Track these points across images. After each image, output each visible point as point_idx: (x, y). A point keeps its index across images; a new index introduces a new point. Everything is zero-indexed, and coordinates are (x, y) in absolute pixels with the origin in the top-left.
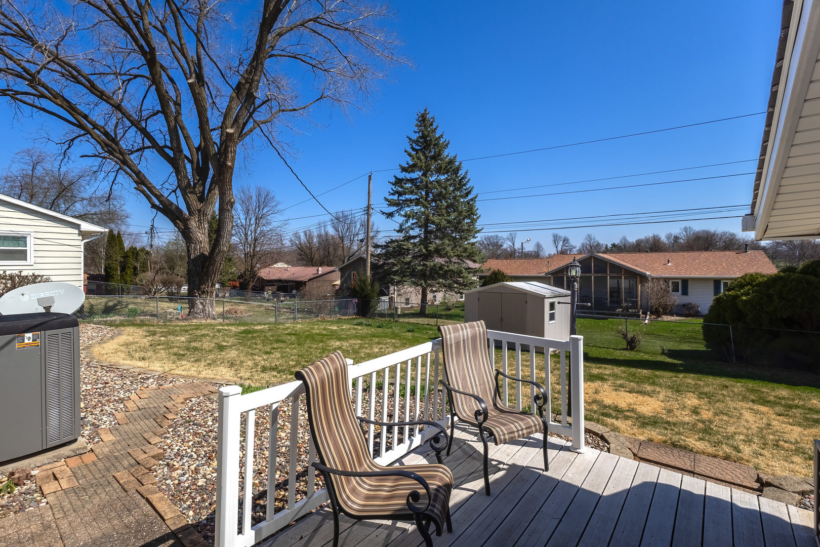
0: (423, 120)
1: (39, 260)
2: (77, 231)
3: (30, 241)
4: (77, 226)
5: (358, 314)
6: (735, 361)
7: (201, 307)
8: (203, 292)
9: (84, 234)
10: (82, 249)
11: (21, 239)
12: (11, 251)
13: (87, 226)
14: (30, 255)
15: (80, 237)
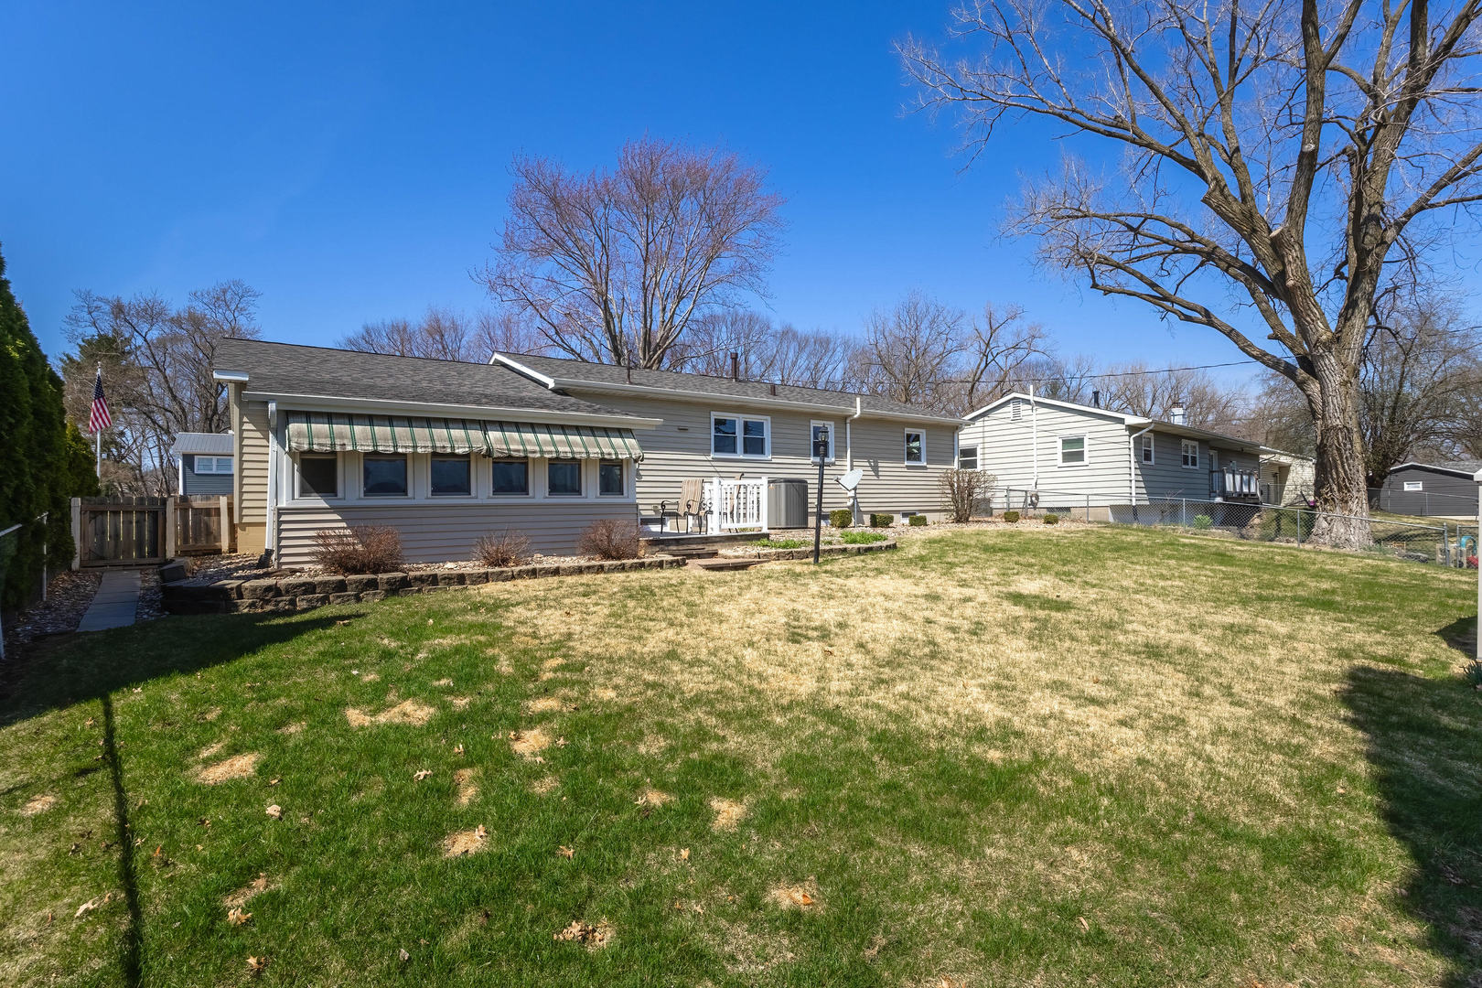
1: (1093, 460)
2: (1123, 427)
3: (1086, 442)
4: (1121, 421)
8: (1326, 501)
9: (1132, 429)
10: (1132, 445)
11: (1080, 441)
12: (1073, 451)
13: (1131, 420)
14: (1086, 455)
15: (1127, 433)
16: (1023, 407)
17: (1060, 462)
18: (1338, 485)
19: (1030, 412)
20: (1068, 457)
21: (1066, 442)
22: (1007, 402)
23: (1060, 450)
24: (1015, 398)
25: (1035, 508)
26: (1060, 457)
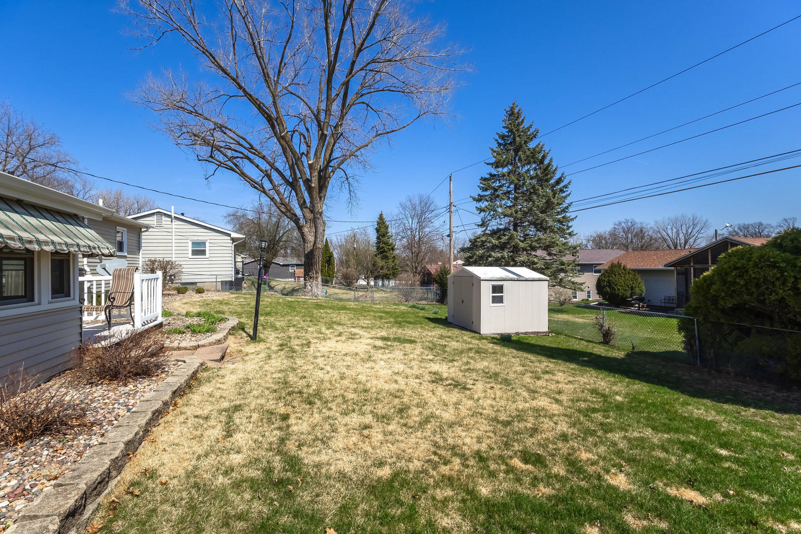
0: (513, 115)
1: (212, 255)
2: (229, 238)
3: (207, 244)
4: (229, 235)
5: (438, 301)
6: (699, 364)
7: (310, 288)
8: (311, 278)
9: (233, 240)
10: (233, 249)
11: (204, 244)
12: (199, 250)
13: (234, 235)
14: (207, 252)
15: (231, 242)
16: (164, 218)
17: (190, 255)
18: (316, 271)
19: (170, 223)
20: (195, 253)
21: (194, 244)
22: (153, 214)
23: (190, 248)
24: (159, 212)
25: (172, 283)
26: (190, 252)
